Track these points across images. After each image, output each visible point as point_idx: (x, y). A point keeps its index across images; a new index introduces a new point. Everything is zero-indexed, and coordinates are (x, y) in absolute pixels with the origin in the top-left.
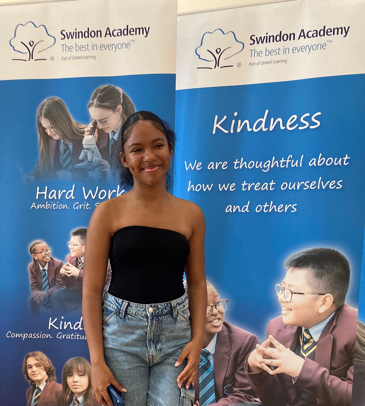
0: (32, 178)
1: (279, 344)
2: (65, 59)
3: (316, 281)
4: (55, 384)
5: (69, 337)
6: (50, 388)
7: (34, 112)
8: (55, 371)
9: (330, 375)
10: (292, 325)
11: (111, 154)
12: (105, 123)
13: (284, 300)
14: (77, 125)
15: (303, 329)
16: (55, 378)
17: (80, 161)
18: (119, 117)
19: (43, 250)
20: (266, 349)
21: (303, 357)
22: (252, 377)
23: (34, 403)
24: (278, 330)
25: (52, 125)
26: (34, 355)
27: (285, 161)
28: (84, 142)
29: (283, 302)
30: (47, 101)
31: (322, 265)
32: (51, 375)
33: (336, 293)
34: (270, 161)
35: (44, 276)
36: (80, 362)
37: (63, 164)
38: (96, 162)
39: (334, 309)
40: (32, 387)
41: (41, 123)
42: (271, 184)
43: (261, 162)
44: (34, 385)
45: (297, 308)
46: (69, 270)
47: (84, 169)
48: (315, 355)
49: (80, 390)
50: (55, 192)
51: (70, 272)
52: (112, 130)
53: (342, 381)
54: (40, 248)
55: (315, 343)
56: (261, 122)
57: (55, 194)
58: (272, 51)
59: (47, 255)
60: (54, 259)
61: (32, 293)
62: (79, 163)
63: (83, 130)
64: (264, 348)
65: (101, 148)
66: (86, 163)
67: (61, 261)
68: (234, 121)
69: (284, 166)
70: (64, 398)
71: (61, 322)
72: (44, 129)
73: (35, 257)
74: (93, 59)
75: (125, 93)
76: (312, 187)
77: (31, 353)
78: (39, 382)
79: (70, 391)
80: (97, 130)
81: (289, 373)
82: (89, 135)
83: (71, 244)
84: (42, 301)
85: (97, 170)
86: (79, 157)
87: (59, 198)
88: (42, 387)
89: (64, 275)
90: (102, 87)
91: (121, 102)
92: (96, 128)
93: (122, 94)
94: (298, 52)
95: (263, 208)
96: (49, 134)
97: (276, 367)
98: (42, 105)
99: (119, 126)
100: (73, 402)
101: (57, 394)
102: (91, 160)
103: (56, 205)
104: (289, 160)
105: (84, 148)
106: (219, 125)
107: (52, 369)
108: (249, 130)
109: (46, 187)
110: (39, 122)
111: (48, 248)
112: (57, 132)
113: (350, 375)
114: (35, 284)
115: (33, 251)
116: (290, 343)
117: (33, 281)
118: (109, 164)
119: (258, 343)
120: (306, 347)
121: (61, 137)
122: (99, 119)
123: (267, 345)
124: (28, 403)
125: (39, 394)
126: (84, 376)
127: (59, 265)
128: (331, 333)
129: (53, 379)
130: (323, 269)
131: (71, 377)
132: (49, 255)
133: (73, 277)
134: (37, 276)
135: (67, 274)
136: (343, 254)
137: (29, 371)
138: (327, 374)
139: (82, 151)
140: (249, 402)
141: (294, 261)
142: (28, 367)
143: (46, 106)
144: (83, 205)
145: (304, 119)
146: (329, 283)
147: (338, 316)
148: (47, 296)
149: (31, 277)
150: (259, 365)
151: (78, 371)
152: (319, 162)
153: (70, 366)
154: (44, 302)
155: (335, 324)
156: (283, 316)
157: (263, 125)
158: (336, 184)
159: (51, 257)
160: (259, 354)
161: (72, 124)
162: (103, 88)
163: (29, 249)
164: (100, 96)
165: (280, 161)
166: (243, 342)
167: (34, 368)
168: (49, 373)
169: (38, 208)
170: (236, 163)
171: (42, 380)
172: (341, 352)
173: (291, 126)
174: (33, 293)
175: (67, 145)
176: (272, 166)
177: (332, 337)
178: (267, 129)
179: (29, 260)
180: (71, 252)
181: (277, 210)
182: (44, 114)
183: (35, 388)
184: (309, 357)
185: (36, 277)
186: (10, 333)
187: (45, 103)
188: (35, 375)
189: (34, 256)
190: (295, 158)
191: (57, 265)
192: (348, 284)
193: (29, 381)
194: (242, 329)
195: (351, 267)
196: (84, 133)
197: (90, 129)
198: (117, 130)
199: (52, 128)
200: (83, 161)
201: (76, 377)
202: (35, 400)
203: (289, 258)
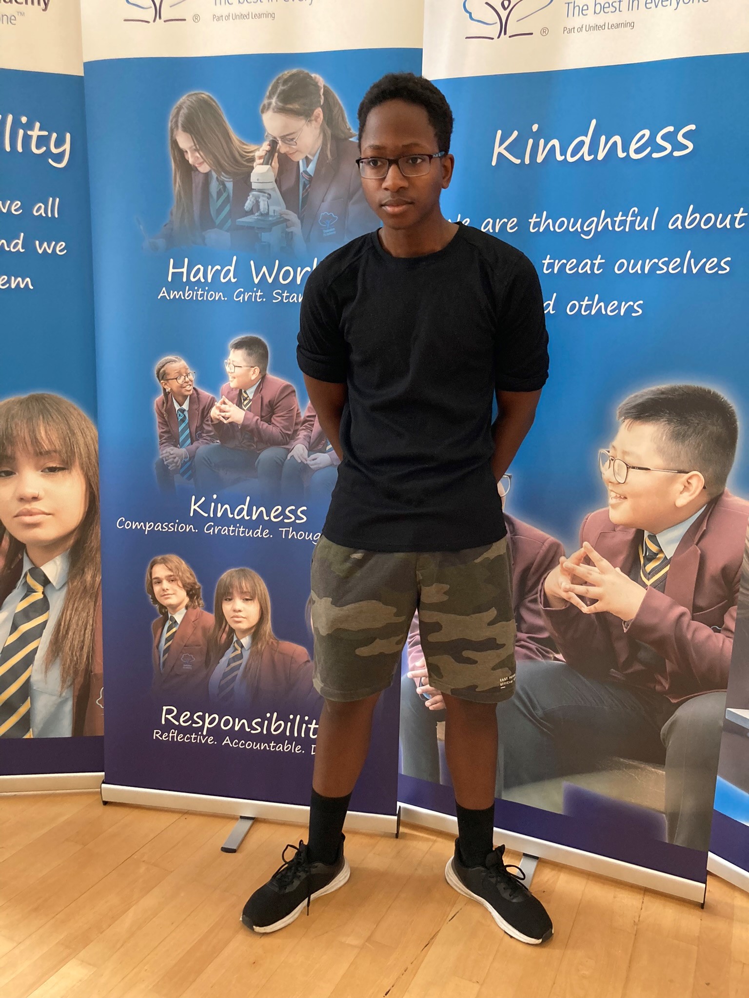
0: (161, 242)
1: (602, 560)
2: (218, 19)
3: (673, 448)
4: (202, 613)
5: (226, 531)
6: (193, 620)
7: (164, 119)
8: (201, 590)
9: (691, 621)
10: (626, 526)
11: (303, 199)
12: (291, 142)
13: (613, 480)
14: (241, 145)
15: (646, 534)
16: (201, 602)
17: (247, 212)
18: (318, 131)
19: (180, 374)
20: (578, 567)
21: (644, 585)
22: (551, 615)
23: (165, 644)
24: (600, 533)
25: (197, 146)
26: (164, 561)
27: (624, 218)
28: (254, 177)
29: (610, 482)
30: (188, 100)
31: (686, 418)
32: (195, 597)
33: (711, 469)
34: (595, 219)
35: (183, 421)
36: (245, 576)
37: (217, 217)
38: (275, 216)
39: (705, 499)
40: (162, 616)
41: (176, 140)
42: (597, 262)
43: (580, 220)
44: (165, 613)
45: (636, 495)
46: (227, 412)
47: (254, 227)
48: (667, 583)
49: (244, 625)
50: (202, 269)
51: (227, 414)
52: (305, 156)
53: (714, 632)
54: (176, 370)
55: (666, 562)
56: (582, 143)
57: (201, 273)
58: (607, 5)
59: (187, 382)
60: (200, 390)
61: (160, 451)
62: (244, 217)
63: (252, 154)
64: (573, 565)
65: (284, 189)
66: (256, 218)
67: (211, 395)
68: (531, 141)
69: (622, 227)
70: (217, 637)
71: (213, 504)
72: (182, 153)
73: (166, 387)
74: (270, 19)
75: (328, 85)
76: (673, 269)
77: (159, 558)
78: (175, 608)
79: (228, 626)
80: (276, 154)
81: (617, 612)
82: (262, 164)
83: (229, 364)
84: (178, 466)
85: (277, 230)
86: (244, 206)
87: (209, 280)
88: (179, 617)
89: (218, 419)
90: (287, 73)
91: (322, 104)
92: (275, 152)
93: (322, 86)
94: (656, 7)
95: (581, 306)
96: (191, 161)
97: (594, 601)
98: (177, 107)
99: (317, 147)
100: (232, 645)
101: (205, 630)
102: (267, 211)
103: (204, 293)
104: (631, 217)
105: (254, 189)
106: (505, 149)
107: (197, 587)
108: (559, 158)
109: (186, 260)
110: (174, 139)
111: (189, 371)
112: (206, 160)
113: (730, 623)
114: (166, 436)
115: (163, 376)
116: (621, 558)
117: (163, 429)
118: (299, 218)
119: (564, 556)
120: (650, 567)
121: (213, 168)
122: (282, 135)
123: (580, 560)
124: (155, 644)
125: (174, 630)
126: (252, 601)
127: (209, 401)
128: (697, 544)
129: (199, 604)
130: (688, 425)
131: (230, 602)
132: (190, 383)
133: (233, 424)
134: (169, 421)
135: (222, 419)
136: (726, 399)
137: (157, 589)
138: (686, 619)
139: (250, 194)
140: (543, 660)
141: (634, 407)
142: (154, 581)
143: (185, 109)
144: (251, 293)
145: (664, 138)
146: (697, 452)
147: (711, 513)
148: (186, 458)
149: (159, 422)
150: (564, 595)
151: (242, 592)
152: (687, 222)
153: (227, 582)
154: (181, 468)
155: (705, 528)
156: (610, 508)
157: (585, 149)
158: (718, 265)
159: (194, 386)
160: (564, 574)
161: (232, 143)
162: (289, 75)
163: (156, 373)
164: (283, 91)
165: (615, 219)
166: (537, 551)
167: (166, 584)
168: (191, 593)
169: (172, 297)
170: (533, 221)
171: (180, 604)
172: (714, 579)
173: (637, 151)
174: (163, 450)
175: (223, 183)
176: (599, 229)
177: (699, 552)
178: (593, 156)
179: (155, 391)
180: (230, 379)
181: (606, 310)
182: (182, 124)
183: (166, 618)
184: (654, 585)
185: (168, 423)
186: (124, 520)
187: (184, 103)
188: (166, 596)
189: (164, 384)
190: (642, 214)
191: (204, 403)
192: (733, 455)
193: (157, 606)
194: (536, 529)
195: (739, 424)
196: (252, 160)
197: (263, 153)
198: (314, 156)
199: (196, 150)
200: (251, 212)
201: (239, 604)
202: (166, 639)
203: (624, 403)
